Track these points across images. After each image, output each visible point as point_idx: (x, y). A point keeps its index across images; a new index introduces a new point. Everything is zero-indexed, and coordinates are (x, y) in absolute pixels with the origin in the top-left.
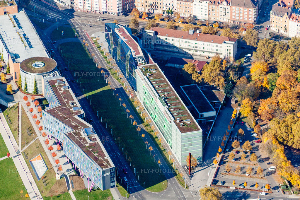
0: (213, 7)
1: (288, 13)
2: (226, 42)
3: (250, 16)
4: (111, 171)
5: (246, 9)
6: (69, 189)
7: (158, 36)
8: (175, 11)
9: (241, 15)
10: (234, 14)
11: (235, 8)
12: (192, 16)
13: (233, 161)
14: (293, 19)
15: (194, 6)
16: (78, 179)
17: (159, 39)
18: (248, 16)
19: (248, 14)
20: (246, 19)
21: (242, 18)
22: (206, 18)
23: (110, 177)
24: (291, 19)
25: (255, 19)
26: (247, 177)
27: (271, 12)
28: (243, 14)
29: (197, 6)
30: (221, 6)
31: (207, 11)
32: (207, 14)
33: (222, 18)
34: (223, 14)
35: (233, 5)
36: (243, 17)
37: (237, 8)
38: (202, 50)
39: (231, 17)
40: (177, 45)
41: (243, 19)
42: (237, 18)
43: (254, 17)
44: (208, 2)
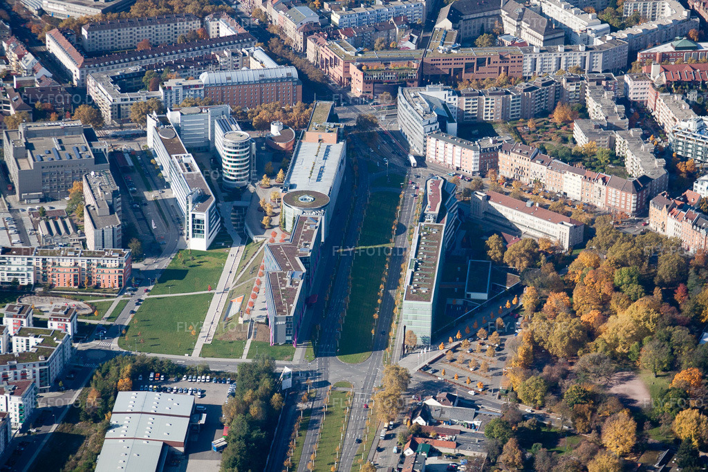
0: (587, 184)
1: (667, 206)
2: (564, 223)
3: (628, 204)
4: (287, 320)
5: (624, 194)
6: (249, 338)
7: (490, 202)
8: (544, 182)
9: (618, 201)
10: (609, 198)
11: (612, 190)
12: (562, 193)
13: (468, 352)
14: (672, 214)
15: (565, 179)
16: (265, 329)
17: (490, 205)
18: (626, 203)
19: (626, 201)
20: (623, 207)
21: (618, 205)
22: (578, 197)
23: (285, 327)
24: (670, 214)
25: (635, 209)
26: (470, 372)
27: (651, 201)
28: (621, 200)
29: (568, 180)
30: (596, 184)
31: (580, 188)
32: (580, 192)
33: (596, 202)
34: (598, 195)
35: (610, 186)
36: (620, 204)
37: (614, 190)
38: (537, 229)
39: (606, 202)
40: (510, 217)
41: (620, 205)
42: (613, 204)
43: (632, 205)
44: (582, 177)
